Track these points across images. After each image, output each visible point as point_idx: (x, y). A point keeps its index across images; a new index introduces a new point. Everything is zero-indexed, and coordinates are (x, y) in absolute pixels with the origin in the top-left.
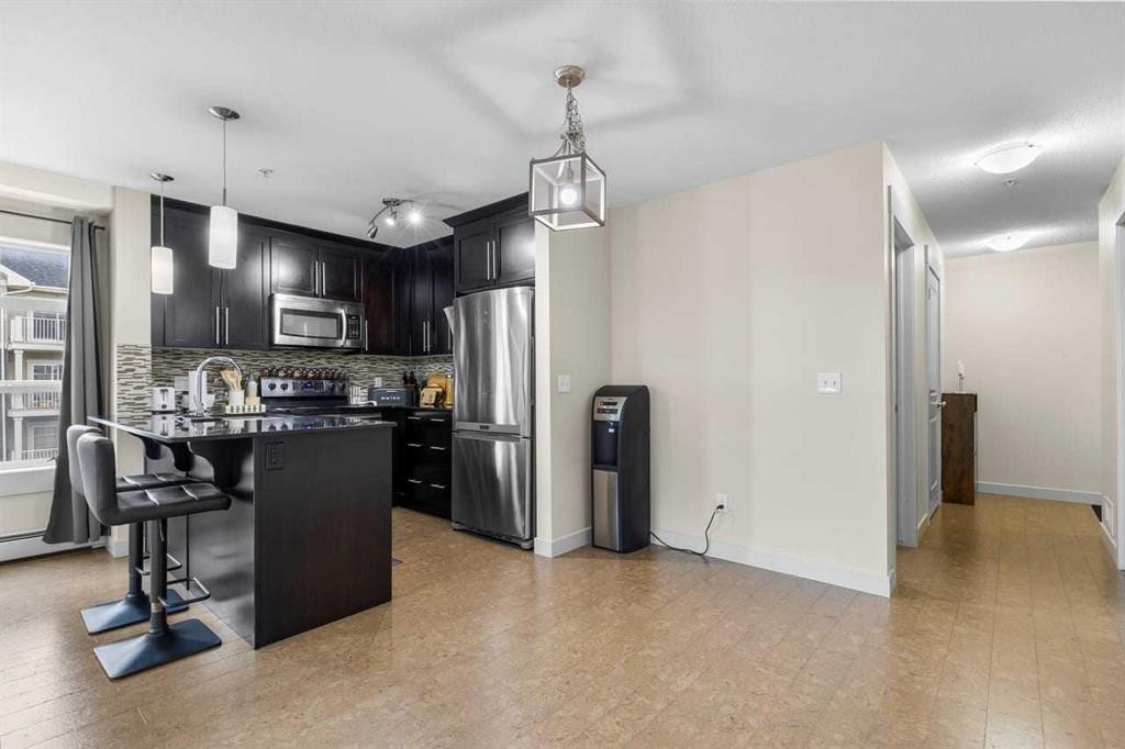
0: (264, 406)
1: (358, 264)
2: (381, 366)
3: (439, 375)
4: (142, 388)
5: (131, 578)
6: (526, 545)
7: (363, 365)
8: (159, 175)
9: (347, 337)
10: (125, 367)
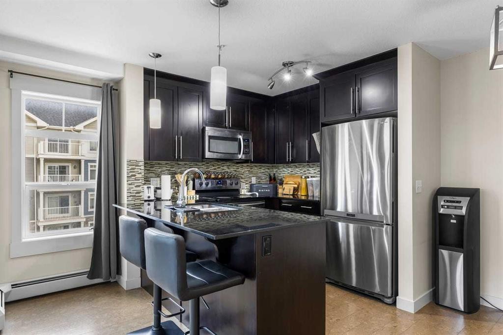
0: (198, 196)
1: (248, 107)
2: (255, 170)
3: (292, 175)
4: (139, 186)
5: (155, 317)
6: (389, 301)
7: (246, 169)
8: (153, 54)
9: (243, 154)
10: (131, 174)
